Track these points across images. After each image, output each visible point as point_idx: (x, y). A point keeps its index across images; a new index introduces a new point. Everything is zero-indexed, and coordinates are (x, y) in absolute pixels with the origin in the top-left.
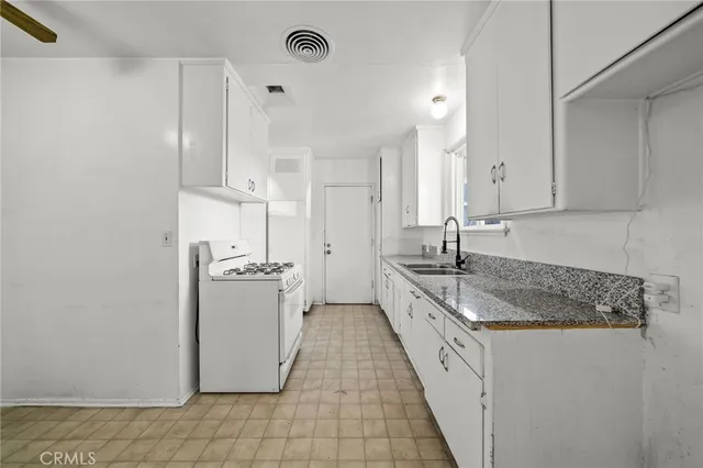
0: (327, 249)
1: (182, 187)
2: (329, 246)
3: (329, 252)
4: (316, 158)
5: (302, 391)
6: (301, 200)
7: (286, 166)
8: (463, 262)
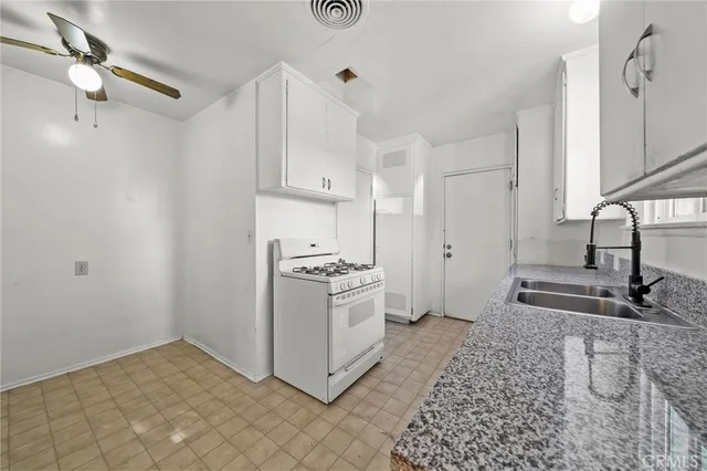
0: (447, 251)
1: (260, 192)
2: (449, 247)
3: (449, 256)
4: (433, 146)
5: (350, 413)
6: (409, 196)
7: (395, 160)
8: (646, 290)
